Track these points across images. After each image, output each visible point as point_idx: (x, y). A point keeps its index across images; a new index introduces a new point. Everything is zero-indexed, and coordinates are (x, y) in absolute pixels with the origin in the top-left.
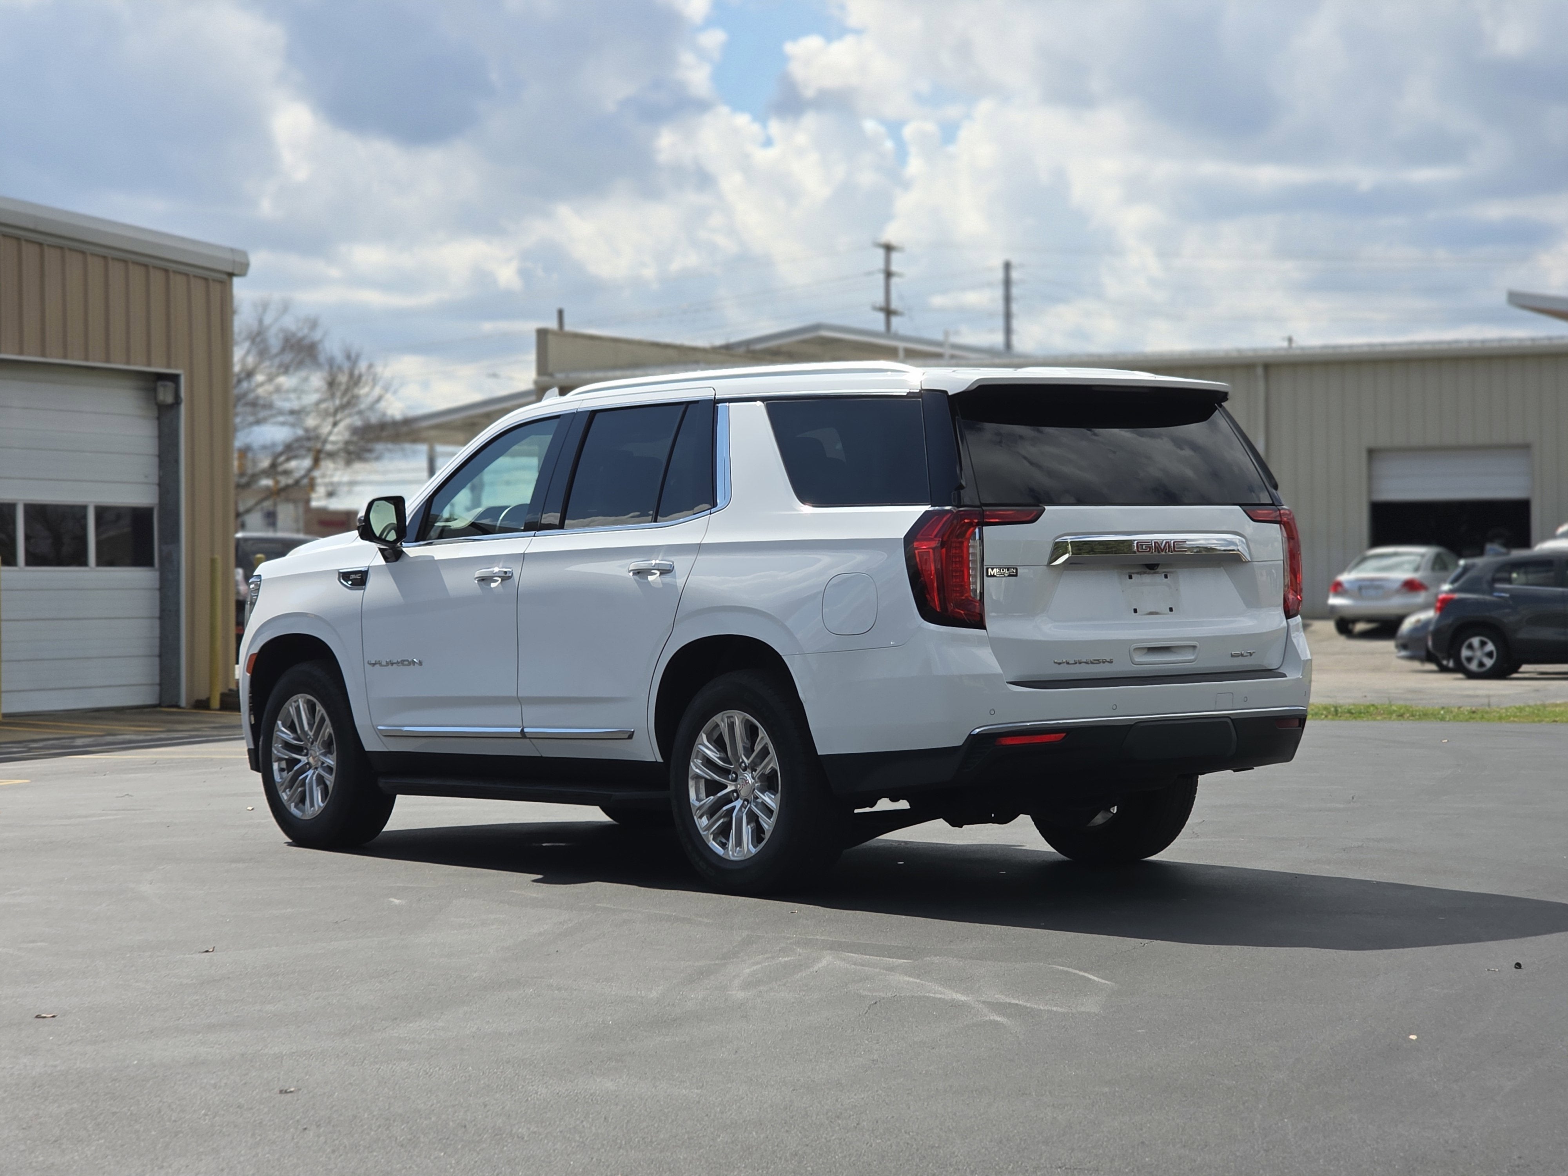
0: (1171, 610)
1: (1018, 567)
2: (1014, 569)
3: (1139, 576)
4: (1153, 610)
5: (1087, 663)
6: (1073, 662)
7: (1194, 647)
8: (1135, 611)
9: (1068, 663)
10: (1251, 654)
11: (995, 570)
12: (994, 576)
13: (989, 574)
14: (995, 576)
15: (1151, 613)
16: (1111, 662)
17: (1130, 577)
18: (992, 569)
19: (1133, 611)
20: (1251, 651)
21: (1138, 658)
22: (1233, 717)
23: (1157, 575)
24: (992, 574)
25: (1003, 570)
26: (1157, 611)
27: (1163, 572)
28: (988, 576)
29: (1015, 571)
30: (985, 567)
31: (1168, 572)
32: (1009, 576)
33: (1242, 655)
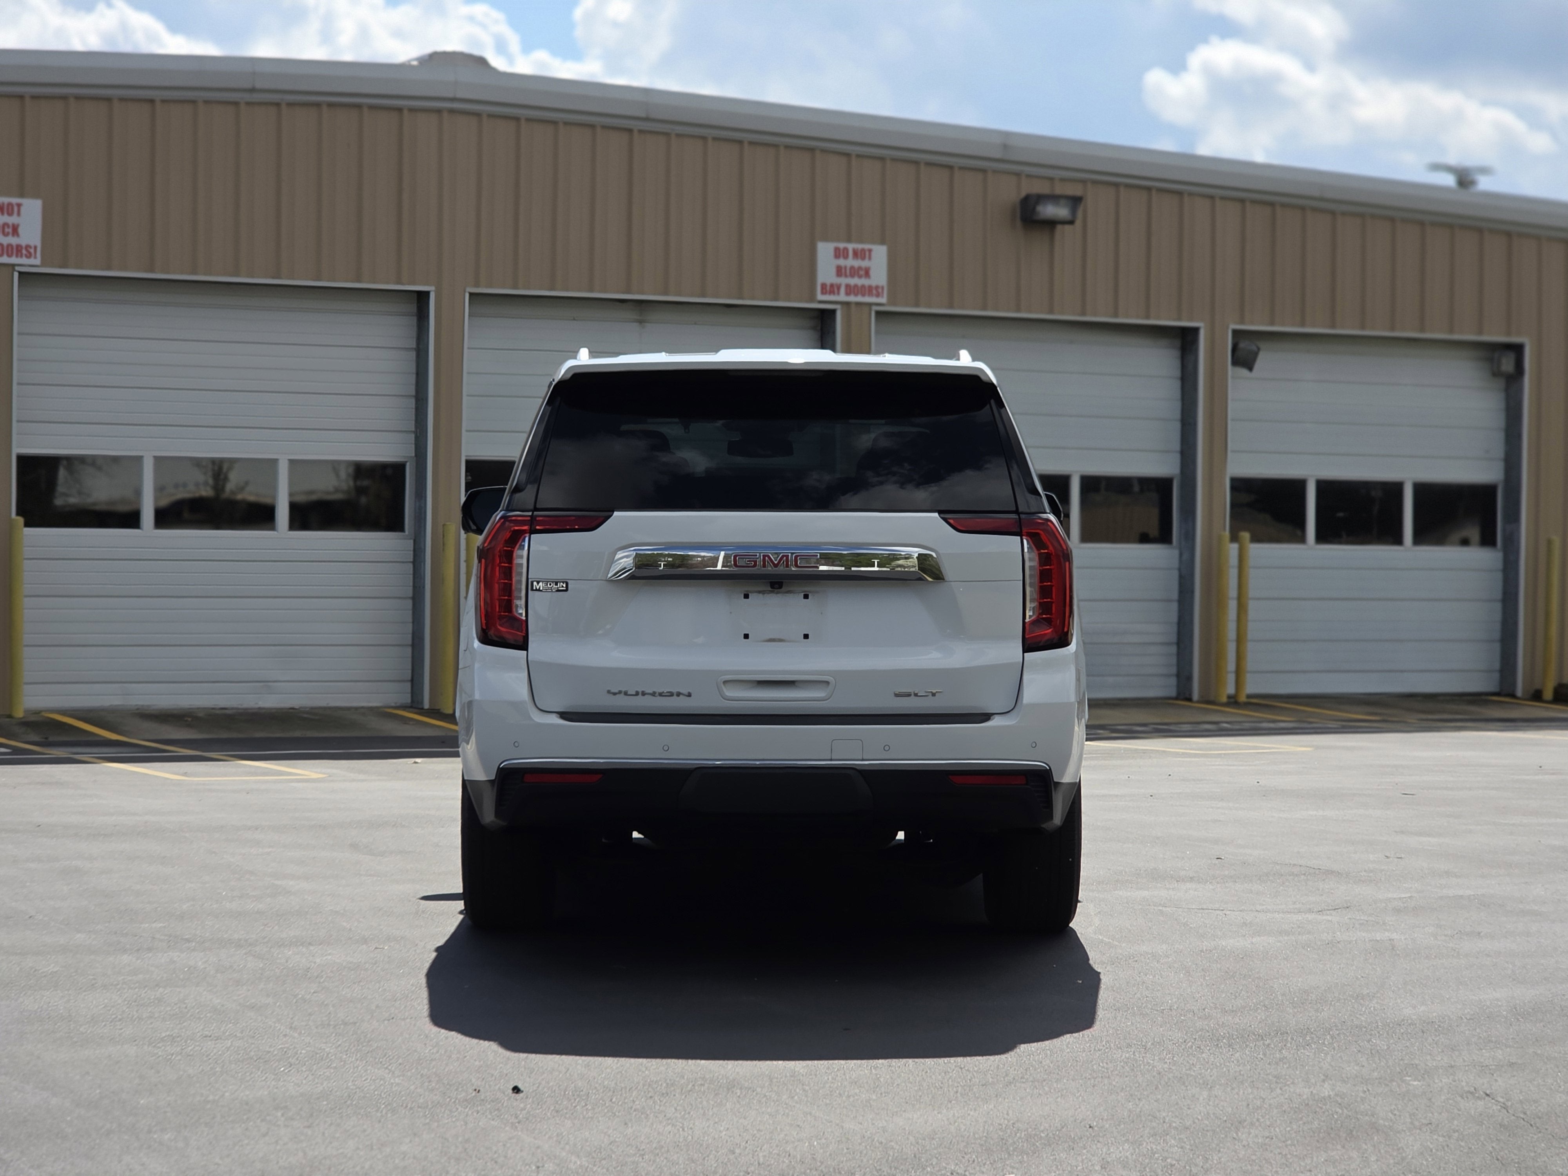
0: (806, 636)
1: (568, 581)
2: (563, 583)
3: (761, 595)
4: (775, 636)
5: (653, 694)
6: (634, 693)
7: (827, 683)
8: (746, 637)
9: (626, 694)
10: (934, 695)
11: (541, 584)
12: (539, 590)
13: (534, 588)
14: (541, 591)
15: (770, 640)
16: (689, 695)
17: (747, 597)
18: (538, 583)
19: (742, 636)
20: (934, 691)
21: (730, 692)
22: (860, 769)
23: (791, 595)
24: (538, 588)
25: (550, 585)
26: (782, 638)
27: (803, 592)
28: (532, 590)
29: (564, 586)
30: (530, 581)
31: (810, 592)
32: (558, 591)
33: (916, 695)
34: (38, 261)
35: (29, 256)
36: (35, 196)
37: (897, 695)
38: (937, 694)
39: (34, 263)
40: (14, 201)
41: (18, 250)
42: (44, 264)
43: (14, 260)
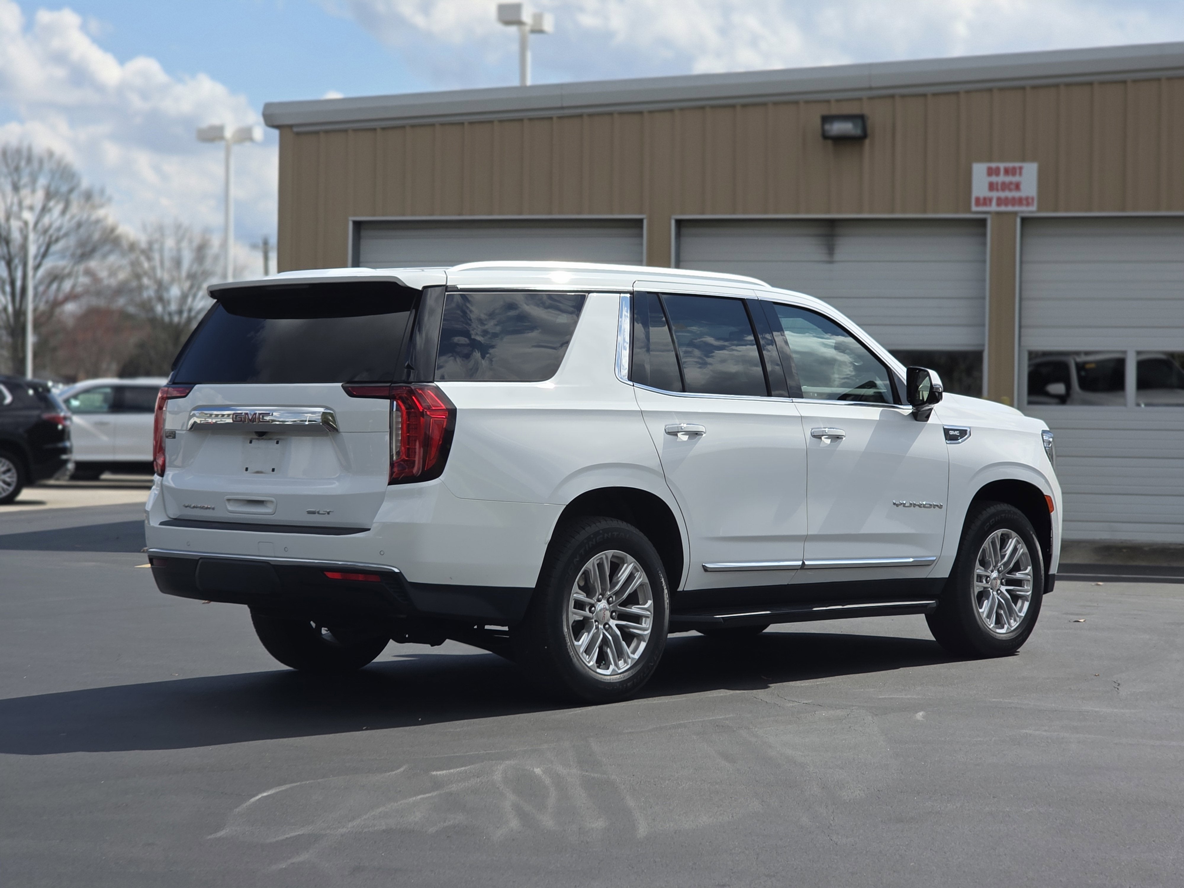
0: (273, 470)
1: (176, 431)
2: (174, 432)
3: (257, 441)
4: (259, 470)
5: (200, 508)
6: (193, 507)
8: (247, 469)
9: (190, 507)
10: (328, 513)
15: (258, 472)
17: (251, 442)
19: (245, 469)
20: (329, 511)
21: (231, 507)
22: (272, 563)
23: (271, 441)
26: (263, 471)
27: (276, 439)
28: (166, 437)
29: (174, 434)
31: (280, 439)
32: (172, 437)
33: (318, 513)
34: (1034, 208)
35: (1028, 204)
36: (1033, 160)
37: (309, 513)
38: (330, 513)
39: (1031, 210)
40: (1017, 165)
41: (1020, 201)
42: (1039, 209)
43: (1017, 208)
